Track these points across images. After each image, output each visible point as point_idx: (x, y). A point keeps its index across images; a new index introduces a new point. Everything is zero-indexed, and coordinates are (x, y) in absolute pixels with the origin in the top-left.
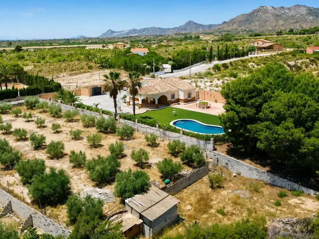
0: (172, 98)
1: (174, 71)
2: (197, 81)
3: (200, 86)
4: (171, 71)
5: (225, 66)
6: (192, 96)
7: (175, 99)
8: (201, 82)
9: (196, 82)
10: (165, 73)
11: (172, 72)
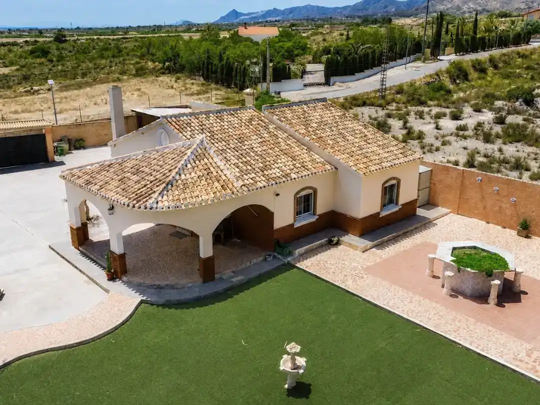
0: (298, 213)
1: (333, 79)
2: (408, 114)
3: (420, 136)
4: (323, 80)
5: (480, 68)
6: (403, 200)
7: (314, 214)
8: (421, 115)
9: (403, 118)
10: (305, 85)
11: (327, 83)
